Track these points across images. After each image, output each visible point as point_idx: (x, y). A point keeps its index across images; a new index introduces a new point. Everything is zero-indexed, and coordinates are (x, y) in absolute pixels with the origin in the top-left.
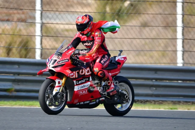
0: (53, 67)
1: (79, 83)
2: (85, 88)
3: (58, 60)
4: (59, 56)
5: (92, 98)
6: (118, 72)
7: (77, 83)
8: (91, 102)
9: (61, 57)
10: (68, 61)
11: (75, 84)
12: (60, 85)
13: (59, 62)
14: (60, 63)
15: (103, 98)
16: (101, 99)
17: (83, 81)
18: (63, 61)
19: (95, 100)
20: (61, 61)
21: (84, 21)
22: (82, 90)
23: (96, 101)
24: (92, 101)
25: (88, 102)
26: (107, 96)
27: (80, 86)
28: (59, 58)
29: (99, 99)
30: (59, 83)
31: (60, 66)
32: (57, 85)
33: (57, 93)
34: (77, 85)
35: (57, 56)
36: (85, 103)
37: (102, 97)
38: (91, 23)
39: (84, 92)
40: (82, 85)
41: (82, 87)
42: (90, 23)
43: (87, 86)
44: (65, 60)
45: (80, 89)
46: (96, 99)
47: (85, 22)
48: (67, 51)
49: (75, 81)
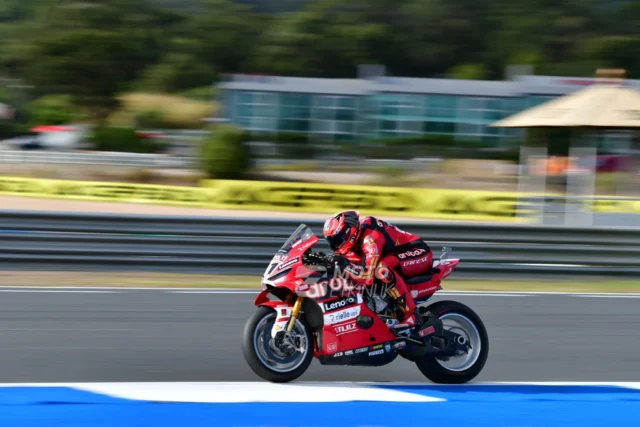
0: (269, 279)
1: (332, 307)
2: (347, 318)
3: (280, 263)
5: (373, 343)
6: (435, 288)
7: (328, 309)
8: (370, 350)
9: (286, 258)
10: (298, 261)
11: (324, 311)
12: (288, 316)
13: (282, 266)
14: (285, 267)
15: (403, 343)
16: (397, 345)
17: (340, 304)
18: (289, 264)
19: (381, 346)
20: (285, 264)
21: (332, 232)
22: (344, 324)
23: (383, 348)
24: (375, 347)
25: (363, 350)
26: (411, 337)
27: (335, 314)
29: (392, 344)
30: (284, 312)
31: (283, 275)
32: (280, 316)
33: (281, 335)
34: (328, 312)
36: (358, 351)
37: (399, 341)
38: (350, 232)
39: (348, 327)
40: (341, 312)
41: (341, 317)
42: (347, 232)
43: (353, 314)
44: (293, 260)
45: (336, 321)
46: (384, 344)
47: (335, 233)
49: (321, 305)
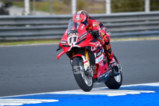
0: (76, 44)
1: (99, 55)
3: (77, 37)
4: (76, 33)
5: (106, 71)
7: (97, 56)
9: (78, 34)
10: (88, 34)
12: (87, 60)
13: (80, 37)
14: (82, 38)
18: (83, 36)
20: (81, 36)
22: (101, 62)
24: (106, 73)
28: (77, 34)
30: (85, 58)
31: (82, 41)
34: (97, 57)
35: (75, 34)
36: (103, 75)
39: (102, 64)
40: (100, 57)
41: (100, 59)
43: (102, 58)
44: (84, 34)
48: (79, 27)
